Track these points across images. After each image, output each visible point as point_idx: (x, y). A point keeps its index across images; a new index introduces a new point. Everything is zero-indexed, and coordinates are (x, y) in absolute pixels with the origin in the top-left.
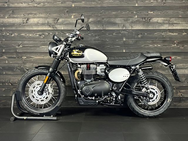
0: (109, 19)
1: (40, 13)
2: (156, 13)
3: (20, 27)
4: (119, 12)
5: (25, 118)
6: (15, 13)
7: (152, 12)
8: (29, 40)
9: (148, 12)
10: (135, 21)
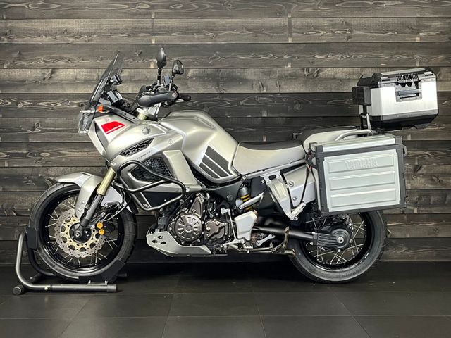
0: (231, 70)
1: (79, 58)
2: (331, 57)
3: (36, 89)
4: (253, 55)
5: (46, 287)
6: (26, 57)
7: (323, 57)
8: (57, 115)
9: (314, 57)
10: (286, 75)
